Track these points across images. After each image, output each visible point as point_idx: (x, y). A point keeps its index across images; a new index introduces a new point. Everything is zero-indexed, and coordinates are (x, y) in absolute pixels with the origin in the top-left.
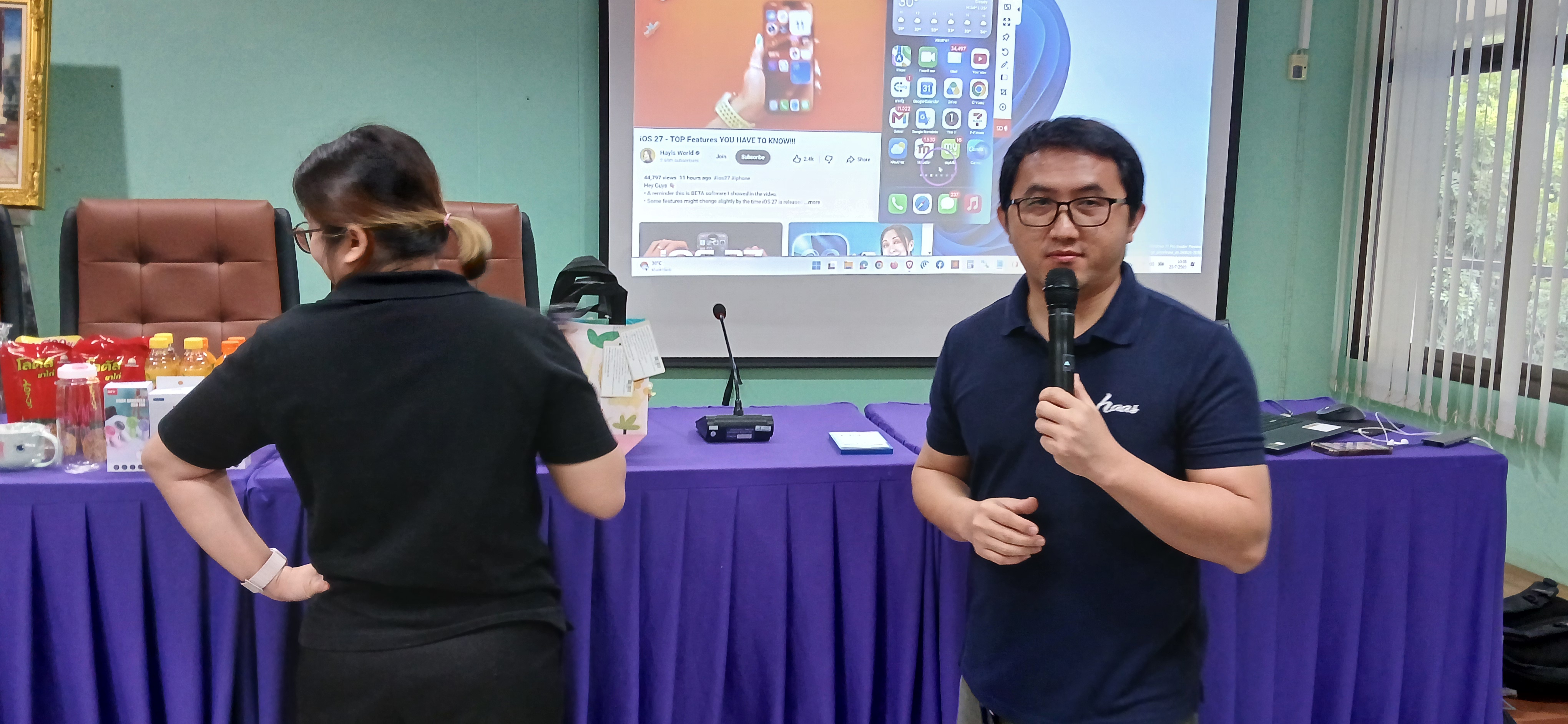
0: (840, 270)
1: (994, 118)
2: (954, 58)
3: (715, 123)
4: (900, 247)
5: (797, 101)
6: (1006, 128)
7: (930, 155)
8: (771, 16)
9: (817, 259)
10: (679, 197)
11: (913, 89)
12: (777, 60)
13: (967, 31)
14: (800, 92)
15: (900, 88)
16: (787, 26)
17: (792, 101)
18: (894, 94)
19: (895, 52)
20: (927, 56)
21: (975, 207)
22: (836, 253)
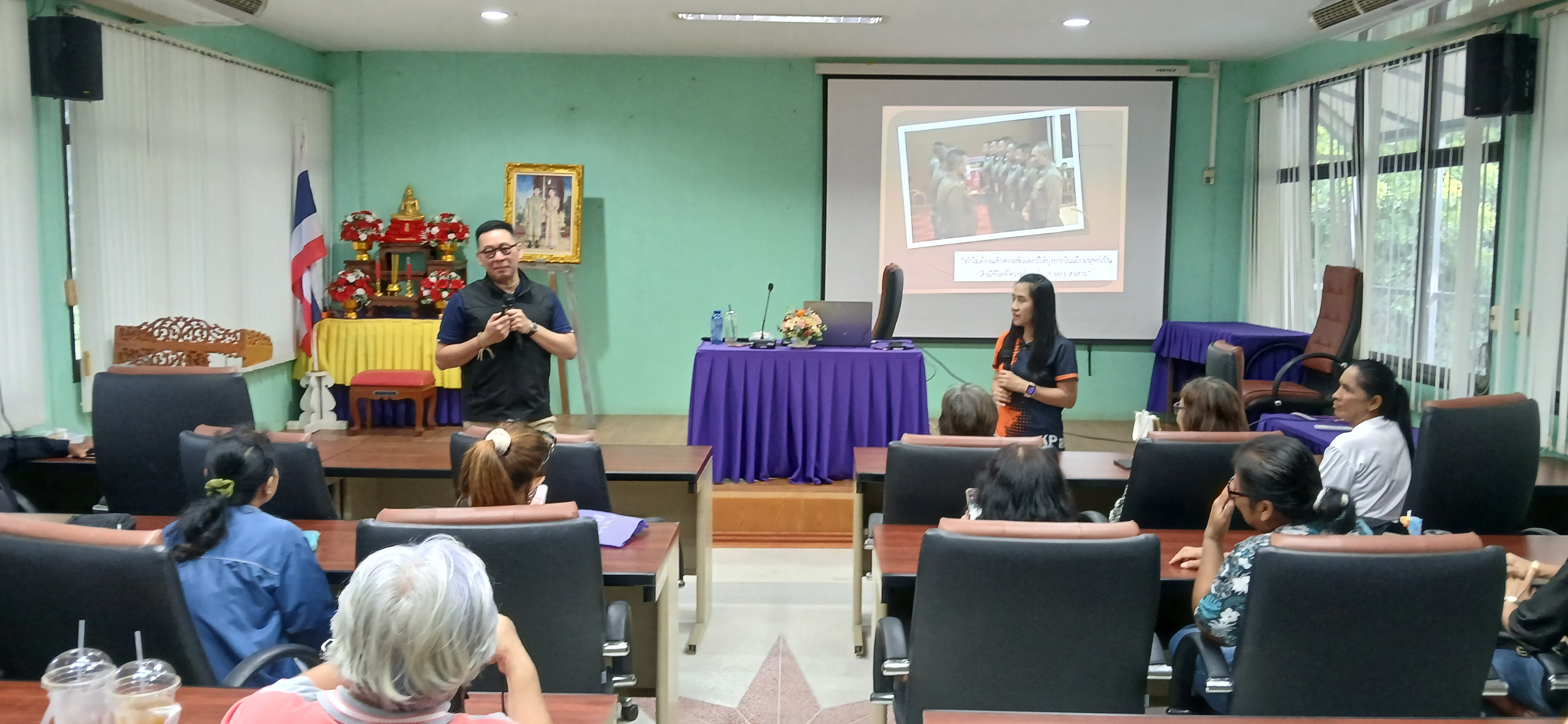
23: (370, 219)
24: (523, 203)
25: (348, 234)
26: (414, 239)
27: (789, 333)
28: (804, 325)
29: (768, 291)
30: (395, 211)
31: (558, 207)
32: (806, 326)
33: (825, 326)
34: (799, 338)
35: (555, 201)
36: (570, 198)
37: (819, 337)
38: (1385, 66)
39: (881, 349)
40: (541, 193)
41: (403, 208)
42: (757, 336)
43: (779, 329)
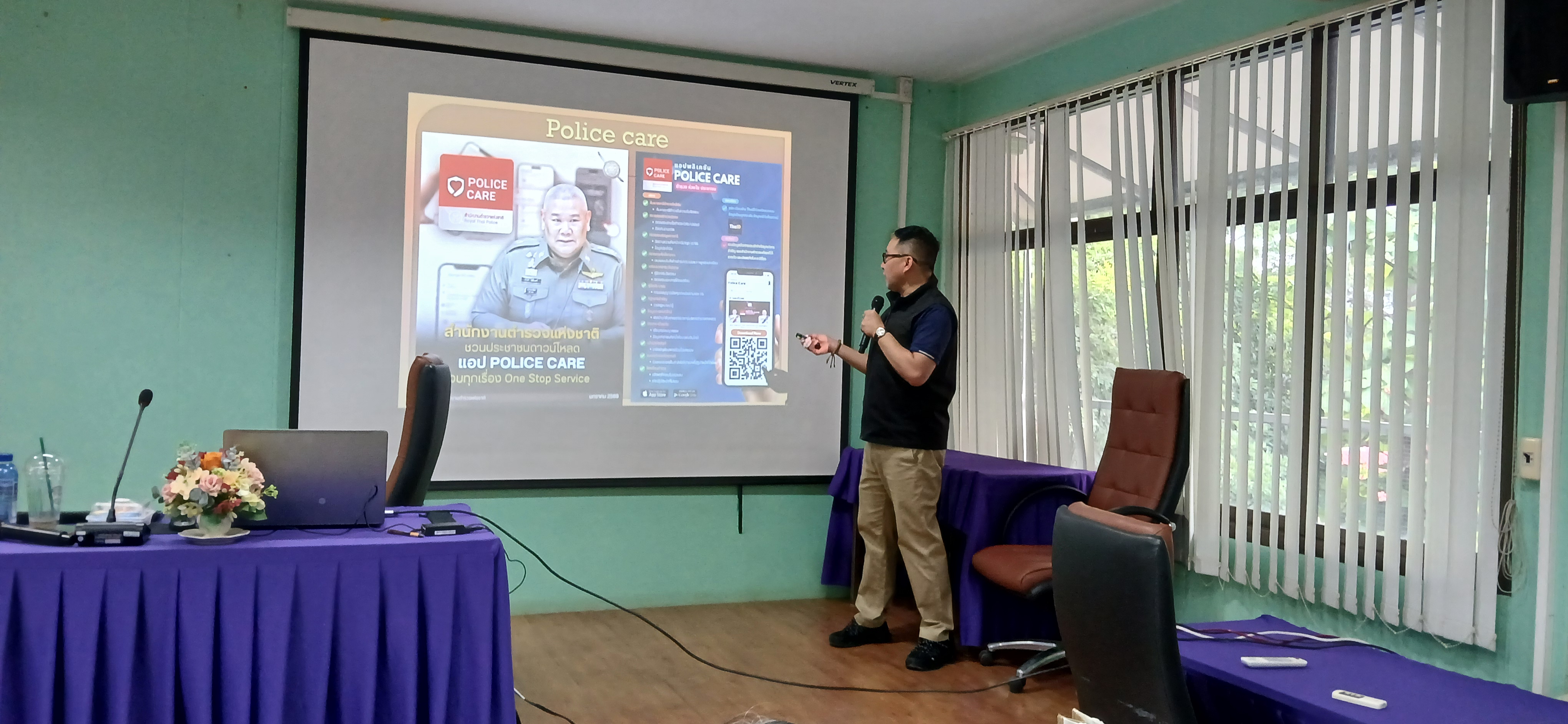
27: (180, 508)
28: (218, 487)
29: (138, 407)
32: (225, 490)
33: (272, 486)
34: (206, 518)
37: (259, 512)
38: (1233, 59)
39: (408, 535)
42: (98, 516)
43: (156, 495)
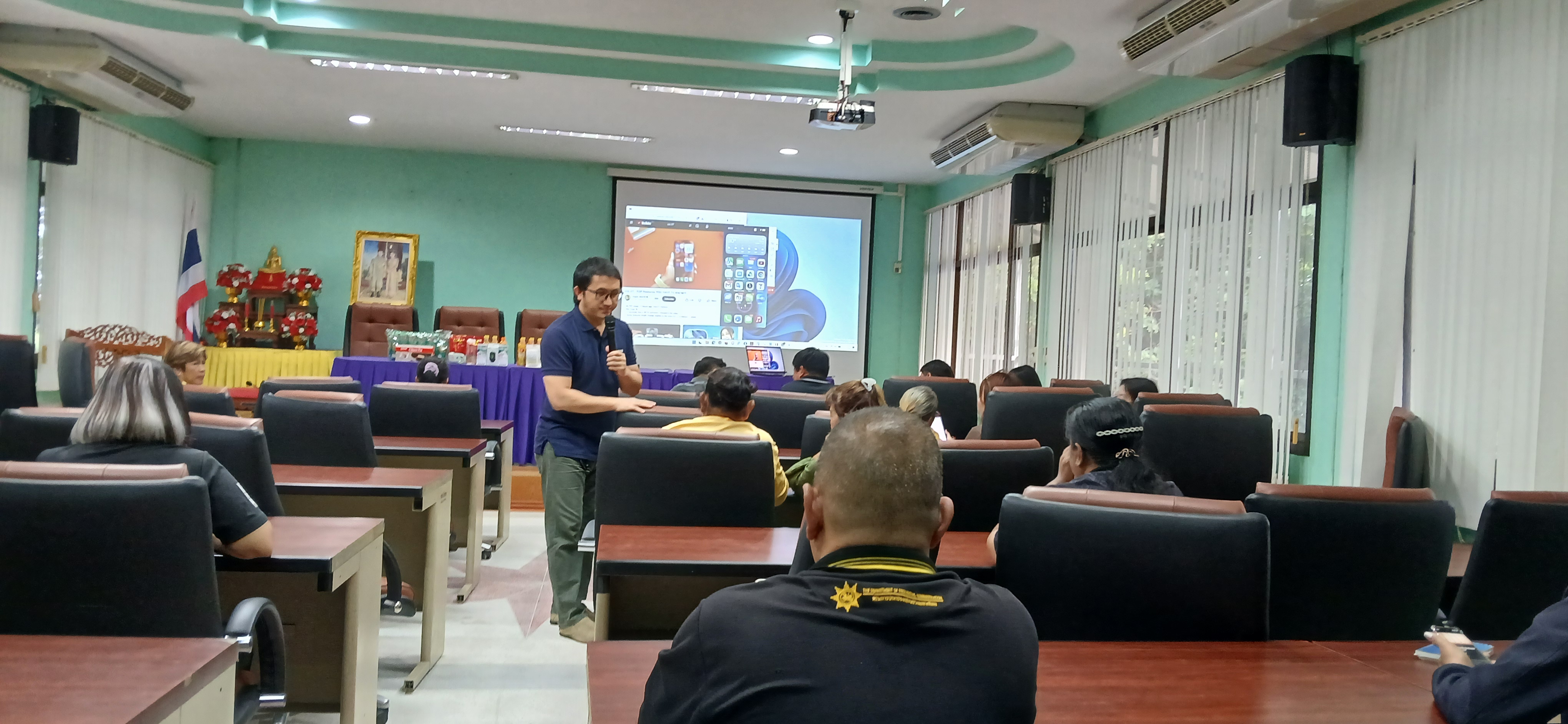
0: (704, 344)
1: (768, 285)
2: (751, 262)
3: (654, 285)
4: (729, 336)
5: (687, 278)
6: (773, 290)
7: (741, 300)
8: (677, 246)
9: (694, 340)
10: (639, 314)
11: (734, 274)
12: (679, 262)
13: (756, 252)
14: (688, 275)
15: (729, 273)
16: (684, 249)
17: (686, 278)
18: (726, 276)
19: (726, 260)
20: (740, 262)
21: (760, 321)
22: (702, 337)
23: (242, 270)
24: (369, 262)
25: (223, 281)
26: (277, 287)
30: (262, 265)
31: (397, 267)
35: (395, 262)
36: (407, 260)
40: (383, 255)
41: (268, 263)
